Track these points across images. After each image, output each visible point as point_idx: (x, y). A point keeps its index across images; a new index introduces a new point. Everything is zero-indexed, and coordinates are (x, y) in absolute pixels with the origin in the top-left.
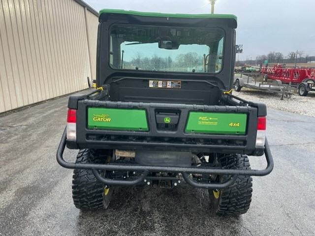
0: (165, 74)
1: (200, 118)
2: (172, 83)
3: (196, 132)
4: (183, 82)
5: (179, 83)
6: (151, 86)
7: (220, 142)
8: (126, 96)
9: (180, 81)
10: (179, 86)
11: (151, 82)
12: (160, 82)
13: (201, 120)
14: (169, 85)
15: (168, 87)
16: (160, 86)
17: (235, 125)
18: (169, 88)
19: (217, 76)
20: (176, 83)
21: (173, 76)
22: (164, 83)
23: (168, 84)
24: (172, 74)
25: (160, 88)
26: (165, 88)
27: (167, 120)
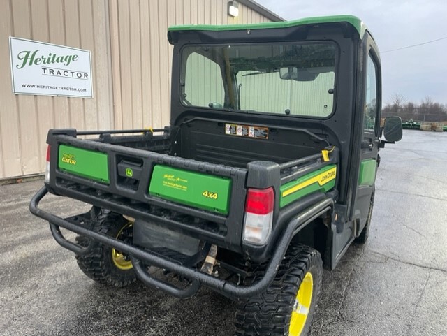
0: (246, 115)
1: (166, 176)
2: (255, 129)
3: (163, 198)
4: (272, 130)
5: (266, 131)
6: (228, 132)
7: (197, 221)
8: (198, 145)
9: (266, 127)
10: (266, 135)
11: (228, 126)
12: (239, 127)
13: (166, 180)
14: (252, 133)
15: (250, 135)
16: (239, 133)
17: (210, 195)
18: (251, 138)
19: (325, 123)
20: (261, 131)
21: (257, 118)
22: (245, 129)
23: (250, 131)
24: (256, 116)
25: (240, 136)
26: (246, 137)
27: (129, 173)
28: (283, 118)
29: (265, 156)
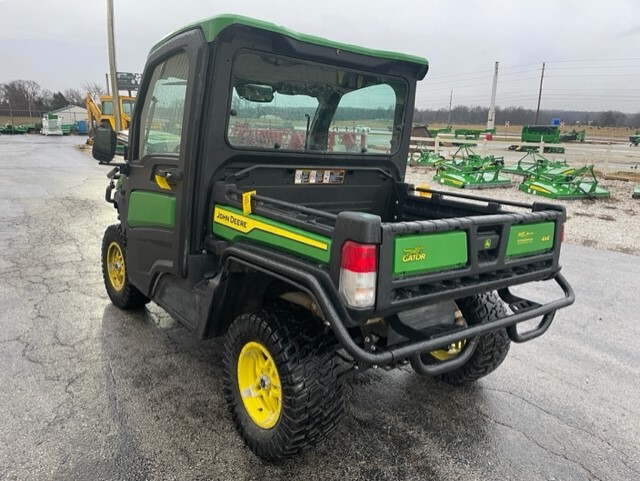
0: (323, 157)
1: (519, 234)
2: (331, 174)
4: (350, 172)
5: (342, 174)
6: (298, 181)
9: (343, 169)
10: (341, 179)
11: (299, 173)
12: (314, 173)
13: (520, 238)
14: (327, 178)
15: (325, 181)
16: (312, 181)
18: (325, 184)
20: (337, 175)
21: (336, 160)
22: (320, 175)
23: (325, 176)
24: (333, 157)
25: (313, 184)
26: (319, 184)
27: (488, 244)
28: (360, 158)
29: (337, 203)
